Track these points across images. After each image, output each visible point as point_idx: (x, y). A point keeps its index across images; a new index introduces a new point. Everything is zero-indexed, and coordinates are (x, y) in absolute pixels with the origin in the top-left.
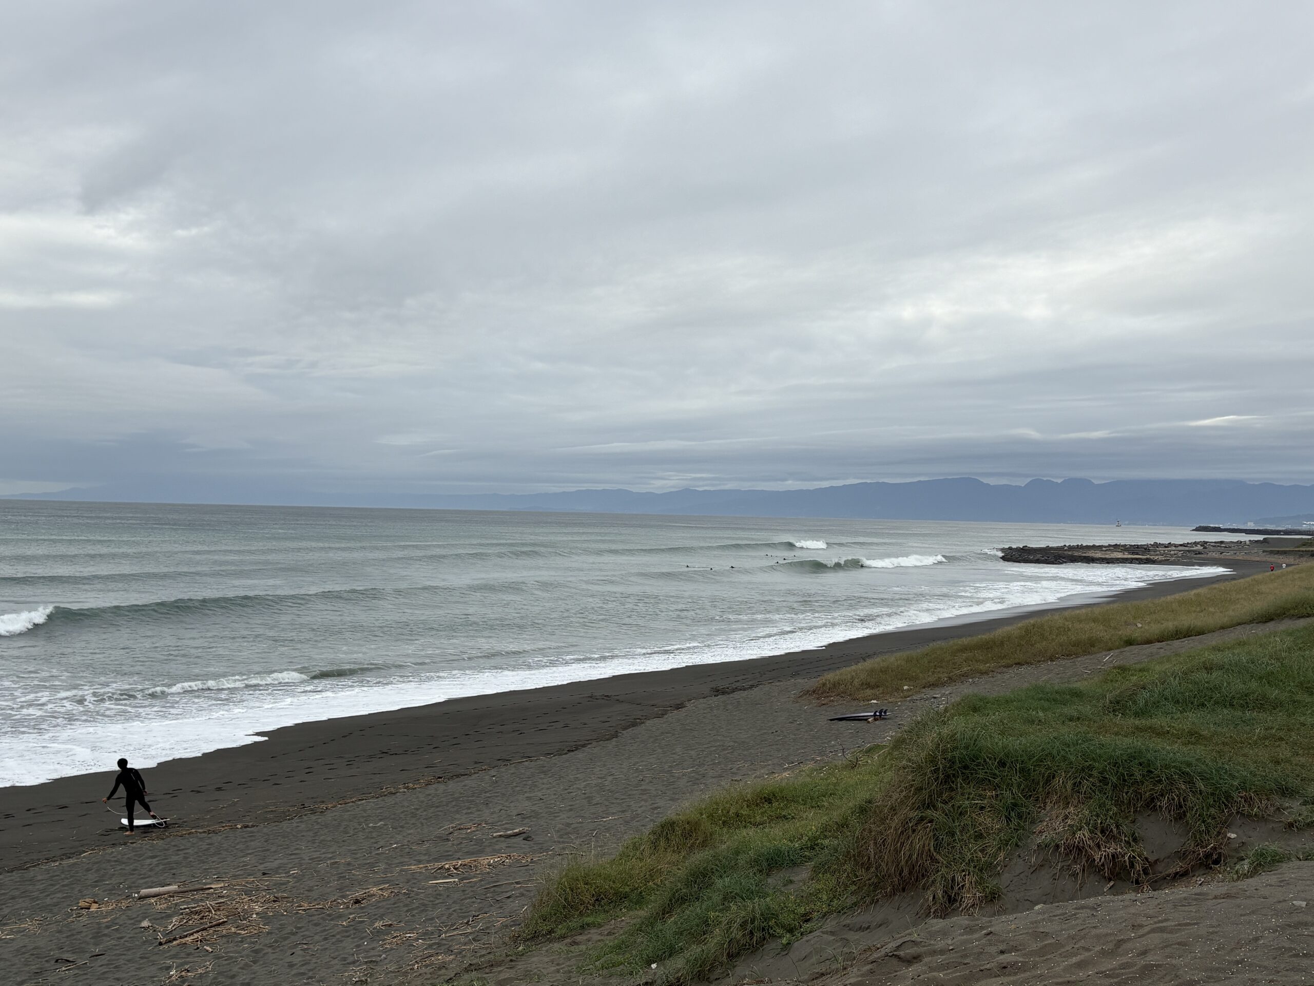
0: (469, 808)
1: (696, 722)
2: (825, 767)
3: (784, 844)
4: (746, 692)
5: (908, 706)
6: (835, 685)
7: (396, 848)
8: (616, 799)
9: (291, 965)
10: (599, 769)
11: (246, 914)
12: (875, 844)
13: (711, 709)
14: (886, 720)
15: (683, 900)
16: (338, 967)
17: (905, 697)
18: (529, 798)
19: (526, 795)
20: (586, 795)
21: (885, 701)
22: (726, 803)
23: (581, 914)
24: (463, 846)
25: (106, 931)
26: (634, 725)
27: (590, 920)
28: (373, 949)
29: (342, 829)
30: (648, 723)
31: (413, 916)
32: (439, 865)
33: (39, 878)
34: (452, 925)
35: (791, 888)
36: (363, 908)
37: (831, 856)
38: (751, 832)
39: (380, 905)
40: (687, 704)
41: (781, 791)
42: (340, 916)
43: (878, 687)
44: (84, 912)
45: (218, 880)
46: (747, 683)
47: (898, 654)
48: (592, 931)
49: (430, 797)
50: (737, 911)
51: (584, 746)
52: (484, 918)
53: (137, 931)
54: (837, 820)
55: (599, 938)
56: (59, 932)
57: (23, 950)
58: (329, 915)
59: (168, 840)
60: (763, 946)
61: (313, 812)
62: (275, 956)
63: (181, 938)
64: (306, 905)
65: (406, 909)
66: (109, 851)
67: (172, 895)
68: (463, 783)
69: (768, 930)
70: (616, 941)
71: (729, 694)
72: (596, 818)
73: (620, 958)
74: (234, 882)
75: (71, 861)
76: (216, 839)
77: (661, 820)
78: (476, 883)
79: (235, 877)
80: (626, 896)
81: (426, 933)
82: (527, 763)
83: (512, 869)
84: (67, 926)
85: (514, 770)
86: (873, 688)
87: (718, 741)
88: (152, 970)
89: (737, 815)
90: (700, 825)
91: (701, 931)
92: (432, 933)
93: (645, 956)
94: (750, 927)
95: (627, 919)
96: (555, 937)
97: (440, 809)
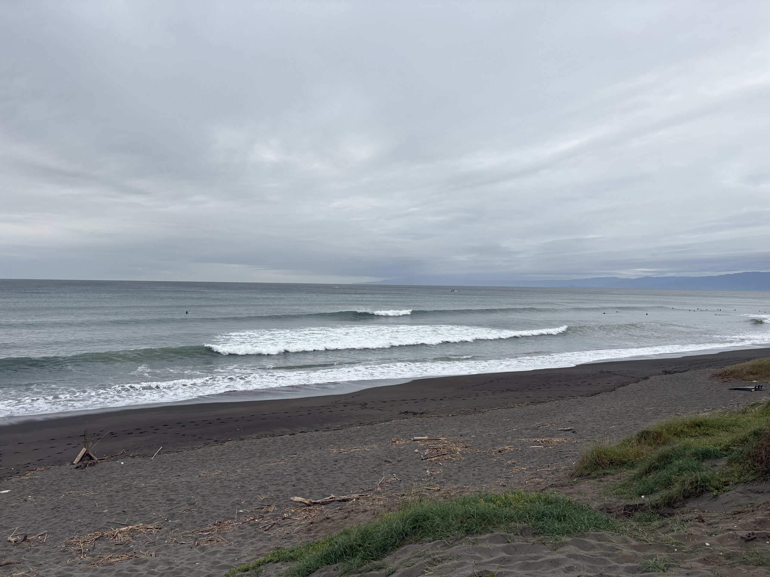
0: (547, 417)
1: (655, 386)
2: (728, 412)
3: (711, 447)
4: (682, 373)
6: (732, 372)
7: (515, 431)
8: (616, 418)
9: (474, 475)
10: (606, 404)
11: (455, 451)
12: (765, 451)
13: (663, 380)
14: (761, 391)
15: (656, 468)
16: (493, 478)
18: (574, 415)
19: (572, 413)
20: (601, 416)
21: (761, 381)
22: (676, 425)
23: (603, 468)
24: (545, 433)
25: (402, 452)
26: (623, 385)
27: (608, 471)
28: (508, 472)
29: (492, 420)
30: (630, 385)
31: (524, 460)
32: (534, 440)
33: (377, 428)
34: (542, 466)
35: (716, 469)
36: (502, 454)
37: (739, 455)
38: (692, 440)
39: (510, 454)
40: (650, 377)
41: (706, 422)
42: (493, 457)
43: (757, 374)
44: (394, 443)
45: (443, 436)
46: (682, 369)
47: (768, 358)
48: (609, 477)
49: (529, 411)
50: (688, 477)
51: (599, 393)
52: (556, 465)
53: (414, 453)
54: (741, 438)
55: (613, 480)
56: (386, 450)
57: (374, 455)
58: (488, 456)
59: (423, 418)
60: (702, 494)
61: (480, 412)
62: (467, 470)
63: (430, 458)
64: (479, 451)
65: (521, 457)
66: (402, 420)
67: (425, 440)
68: (543, 406)
69: (705, 487)
70: (622, 483)
71: (672, 374)
72: (606, 426)
73: (625, 491)
74: (449, 438)
75: (388, 423)
76: (442, 419)
77: (640, 430)
78: (551, 449)
79: (450, 436)
80: (626, 463)
81: (530, 468)
82: (572, 399)
83: (567, 445)
84: (388, 448)
85: (566, 402)
86: (754, 374)
87: (667, 396)
88: (420, 469)
89: (682, 431)
90: (662, 434)
91: (668, 484)
92: (533, 469)
93: (638, 492)
94: (695, 485)
95: (627, 474)
96: (591, 477)
97: (534, 416)
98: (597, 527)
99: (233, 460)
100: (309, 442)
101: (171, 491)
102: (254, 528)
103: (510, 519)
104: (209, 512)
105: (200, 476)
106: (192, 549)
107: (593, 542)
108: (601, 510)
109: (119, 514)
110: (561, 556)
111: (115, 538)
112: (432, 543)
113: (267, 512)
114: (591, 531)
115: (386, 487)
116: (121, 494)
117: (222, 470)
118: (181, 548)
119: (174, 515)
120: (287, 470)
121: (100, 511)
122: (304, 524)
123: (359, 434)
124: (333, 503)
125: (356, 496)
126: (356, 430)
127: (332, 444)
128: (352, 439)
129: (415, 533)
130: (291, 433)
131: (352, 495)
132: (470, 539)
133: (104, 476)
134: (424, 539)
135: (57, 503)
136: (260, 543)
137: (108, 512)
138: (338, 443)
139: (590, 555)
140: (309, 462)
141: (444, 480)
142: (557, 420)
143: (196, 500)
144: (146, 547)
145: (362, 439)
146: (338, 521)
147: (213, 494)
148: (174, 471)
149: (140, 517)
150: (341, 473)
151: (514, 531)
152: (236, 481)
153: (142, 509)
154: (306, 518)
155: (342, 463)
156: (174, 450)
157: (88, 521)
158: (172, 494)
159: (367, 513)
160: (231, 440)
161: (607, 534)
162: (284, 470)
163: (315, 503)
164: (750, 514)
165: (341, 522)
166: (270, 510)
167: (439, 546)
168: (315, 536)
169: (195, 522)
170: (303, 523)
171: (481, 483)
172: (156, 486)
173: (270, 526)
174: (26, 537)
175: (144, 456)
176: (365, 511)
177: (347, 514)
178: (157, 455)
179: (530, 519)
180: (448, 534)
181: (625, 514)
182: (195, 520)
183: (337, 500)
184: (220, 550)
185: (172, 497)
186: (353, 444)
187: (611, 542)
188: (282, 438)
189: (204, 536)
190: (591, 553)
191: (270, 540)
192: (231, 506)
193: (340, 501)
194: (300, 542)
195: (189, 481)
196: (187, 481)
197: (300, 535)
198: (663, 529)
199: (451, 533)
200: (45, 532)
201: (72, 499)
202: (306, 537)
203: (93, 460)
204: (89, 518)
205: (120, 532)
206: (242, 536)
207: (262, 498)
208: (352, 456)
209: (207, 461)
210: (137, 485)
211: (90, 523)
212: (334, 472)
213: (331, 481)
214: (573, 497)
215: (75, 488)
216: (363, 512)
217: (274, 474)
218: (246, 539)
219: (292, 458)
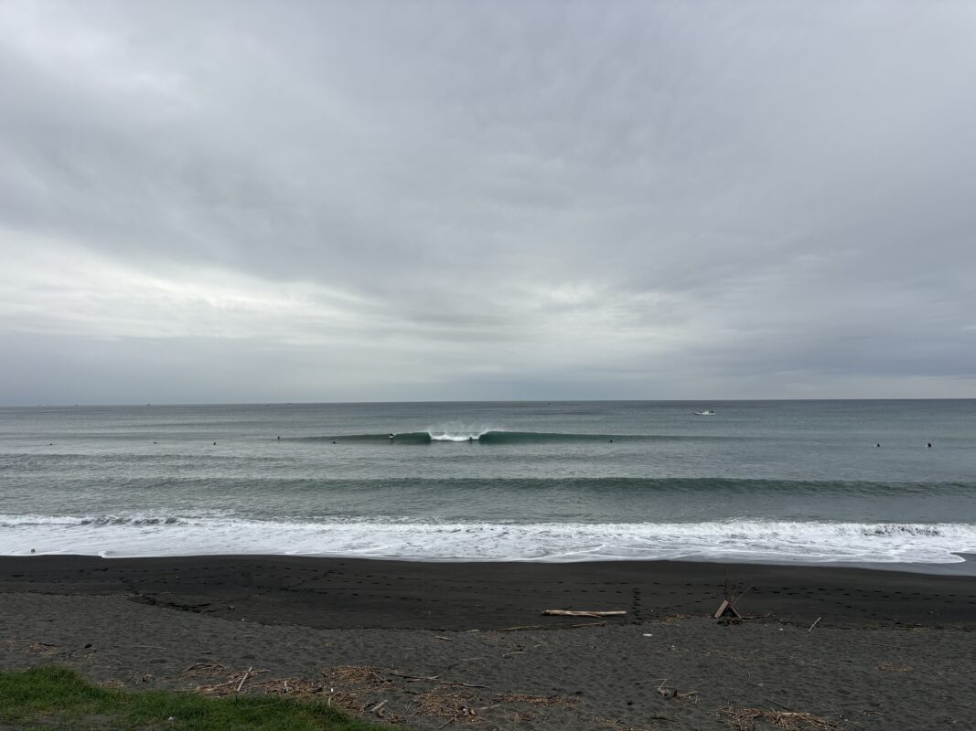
99: (929, 656)
101: (843, 681)
105: (880, 668)
109: (778, 693)
111: (778, 722)
116: (776, 668)
117: (914, 667)
119: (850, 713)
121: (754, 683)
133: (751, 640)
135: (703, 661)
137: (765, 687)
143: (880, 701)
148: (843, 654)
149: (805, 704)
152: (938, 687)
153: (806, 695)
156: (838, 626)
157: (741, 692)
158: (845, 685)
160: (921, 626)
172: (820, 669)
174: (675, 693)
175: (798, 625)
178: (816, 628)
185: (846, 689)
195: (865, 672)
196: (862, 672)
200: (695, 693)
201: (719, 661)
203: (737, 617)
204: (742, 689)
205: (784, 717)
209: (889, 649)
210: (795, 661)
211: (745, 696)
215: (721, 647)
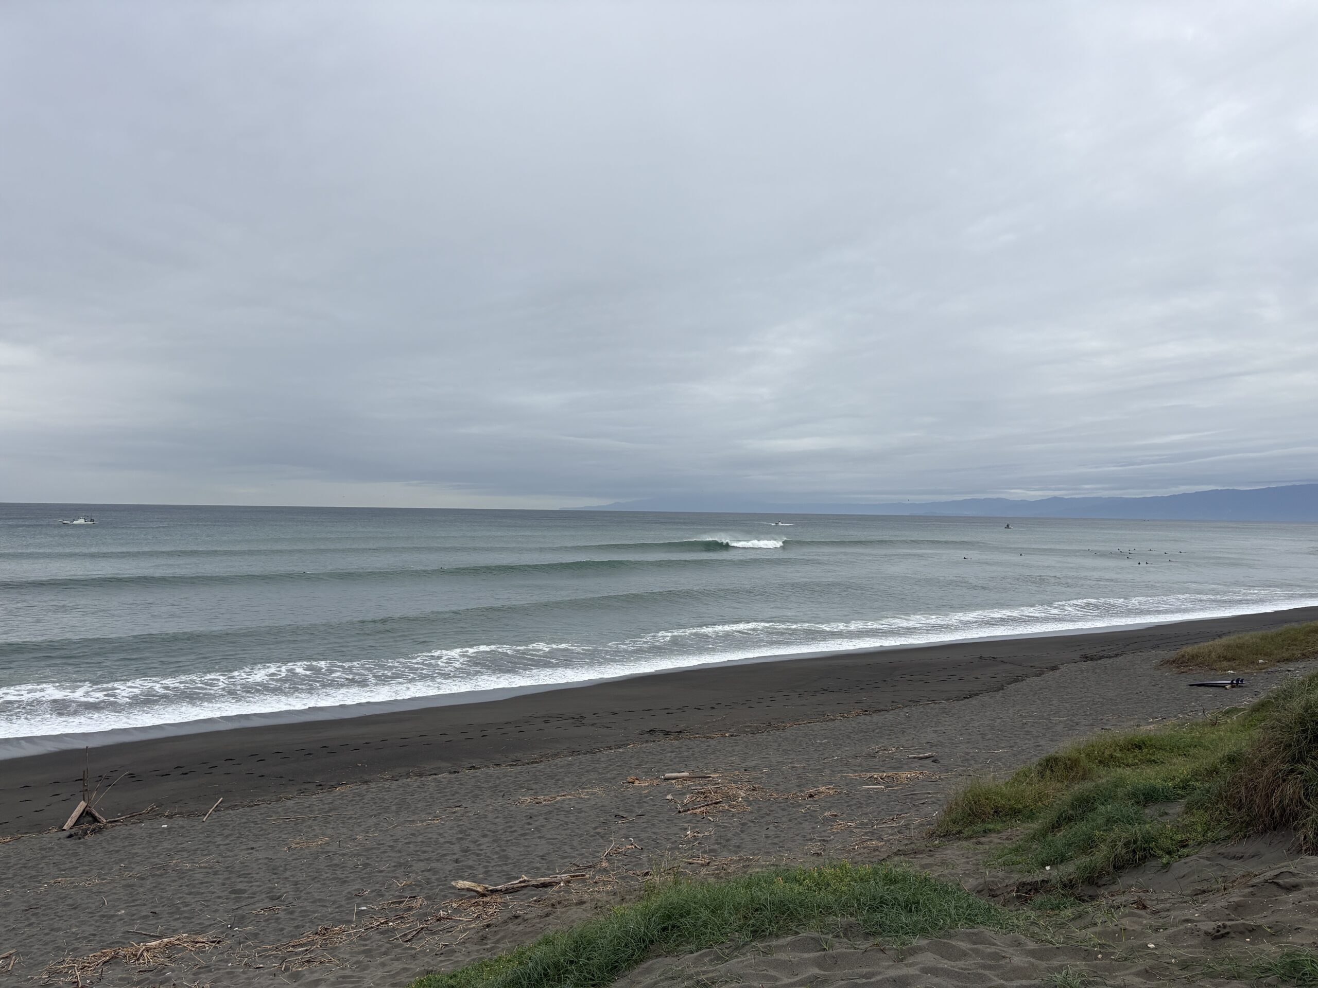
0: (890, 735)
1: (1069, 681)
2: (1187, 723)
3: (1159, 784)
4: (1112, 659)
5: (1263, 677)
6: (1194, 657)
7: (837, 759)
8: (1005, 737)
9: (767, 837)
10: (989, 713)
11: (735, 798)
12: (1246, 788)
13: (1082, 671)
14: (1241, 688)
15: (1070, 819)
16: (800, 842)
17: (1261, 669)
18: (935, 731)
19: (933, 729)
20: (980, 732)
21: (1241, 672)
22: (1101, 746)
23: (983, 821)
24: (886, 762)
25: (645, 800)
26: (1017, 681)
27: (991, 826)
28: (824, 831)
29: (797, 743)
30: (1028, 680)
31: (852, 810)
32: (868, 775)
33: (603, 759)
34: (881, 820)
35: (1167, 819)
36: (815, 801)
37: (1203, 795)
38: (1128, 771)
39: (828, 800)
40: (1061, 667)
41: (1151, 740)
42: (800, 805)
43: (1234, 659)
44: (631, 785)
45: (715, 771)
46: (1112, 653)
47: (1253, 633)
48: (993, 835)
49: (860, 725)
50: (1120, 833)
51: (977, 695)
52: (905, 817)
53: (665, 801)
54: (1207, 767)
55: (999, 841)
56: (617, 797)
57: (596, 807)
58: (792, 804)
59: (681, 741)
60: (1144, 863)
61: (777, 729)
62: (755, 829)
63: (692, 809)
64: (775, 796)
65: (846, 804)
66: (644, 745)
67: (685, 779)
68: (884, 717)
69: (1149, 850)
70: (1014, 845)
71: (1096, 660)
72: (989, 750)
73: (1019, 859)
74: (726, 774)
75: (621, 750)
76: (712, 742)
77: (1044, 755)
78: (897, 790)
79: (726, 770)
80: (1020, 811)
81: (862, 823)
82: (932, 705)
83: (925, 783)
84: (621, 793)
85: (922, 710)
86: (1229, 660)
87: (1088, 697)
88: (675, 829)
89: (1111, 756)
90: (1079, 762)
91: (1088, 845)
92: (867, 824)
93: (1040, 860)
94: (1133, 846)
95: (1022, 830)
96: (963, 837)
97: (868, 734)
98: (971, 920)
99: (350, 818)
100: (483, 785)
101: (239, 876)
102: (385, 938)
103: (828, 910)
104: (307, 911)
105: (289, 848)
106: (276, 978)
107: (964, 945)
108: (979, 892)
109: (145, 917)
110: (911, 971)
111: (138, 960)
112: (696, 954)
113: (410, 909)
114: (962, 928)
115: (618, 860)
116: (149, 883)
117: (330, 836)
118: (257, 976)
119: (243, 917)
120: (445, 835)
121: (112, 913)
122: (474, 928)
123: (571, 769)
124: (525, 891)
125: (565, 876)
126: (566, 762)
127: (523, 788)
128: (558, 780)
129: (666, 939)
130: (452, 771)
131: (559, 876)
132: (759, 945)
133: (118, 851)
134: (681, 948)
135: (34, 899)
136: (396, 963)
137: (126, 914)
138: (534, 787)
139: (959, 968)
140: (483, 820)
141: (716, 847)
142: (907, 740)
143: (283, 890)
144: (194, 974)
145: (575, 778)
146: (534, 921)
147: (313, 879)
148: (244, 840)
149: (183, 922)
150: (540, 837)
151: (833, 930)
152: (355, 855)
153: (185, 909)
154: (478, 917)
155: (541, 821)
156: (245, 804)
157: (89, 930)
158: (241, 882)
159: (584, 906)
160: (346, 784)
161: (987, 932)
162: (440, 834)
163: (493, 891)
164: (1221, 894)
165: (539, 923)
166: (414, 905)
167: (707, 959)
168: (492, 948)
169: (282, 930)
170: (473, 926)
171: (779, 851)
172: (211, 868)
173: (415, 933)
175: (190, 815)
176: (582, 903)
177: (550, 909)
178: (214, 813)
179: (859, 909)
180: (723, 939)
181: (1018, 897)
182: (281, 926)
183: (533, 885)
184: (326, 977)
185: (240, 886)
186: (560, 787)
187: (994, 944)
188: (436, 779)
189: (297, 954)
190: (961, 964)
191: (414, 957)
192: (345, 900)
193: (537, 886)
194: (468, 959)
195: (270, 857)
196: (267, 858)
197: (467, 948)
198: (1078, 921)
199: (727, 936)
200: (11, 952)
201: (61, 893)
202: (478, 951)
203: (99, 822)
204: (91, 925)
205: (148, 950)
206: (364, 952)
207: (401, 884)
208: (558, 809)
209: (303, 821)
210: (177, 866)
211: (94, 935)
212: (526, 837)
213: (520, 852)
214: (931, 870)
215: (67, 872)
216: (577, 904)
217: (422, 842)
218: (372, 957)
219: (454, 812)
